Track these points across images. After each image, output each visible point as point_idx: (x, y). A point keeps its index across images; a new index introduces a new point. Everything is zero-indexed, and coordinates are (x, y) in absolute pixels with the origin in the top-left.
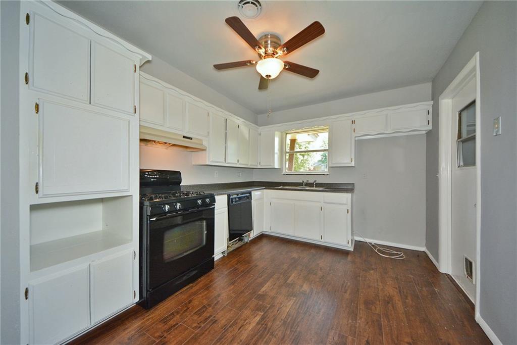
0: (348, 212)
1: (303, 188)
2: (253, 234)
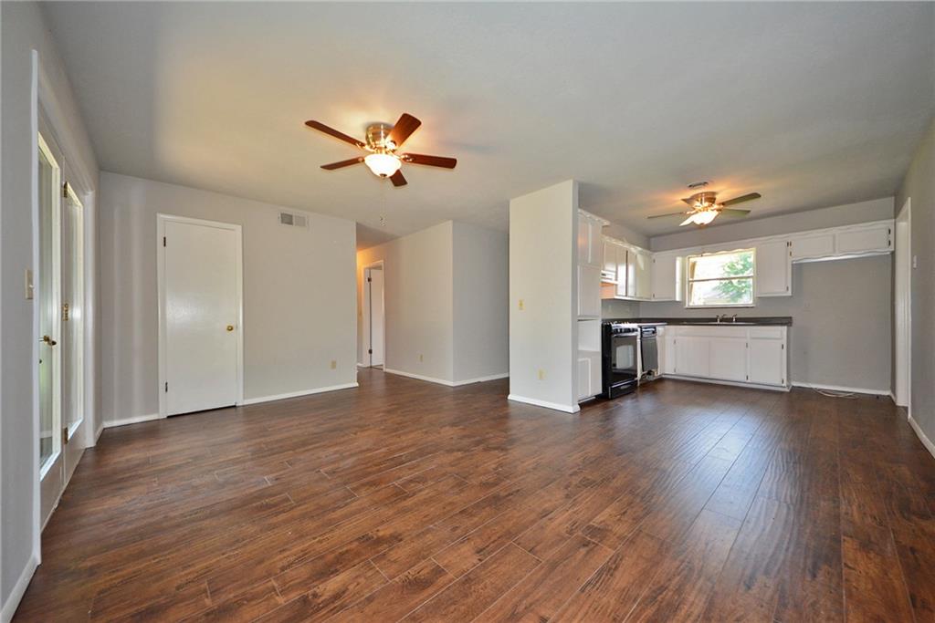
0: (783, 348)
1: (718, 322)
2: (658, 373)
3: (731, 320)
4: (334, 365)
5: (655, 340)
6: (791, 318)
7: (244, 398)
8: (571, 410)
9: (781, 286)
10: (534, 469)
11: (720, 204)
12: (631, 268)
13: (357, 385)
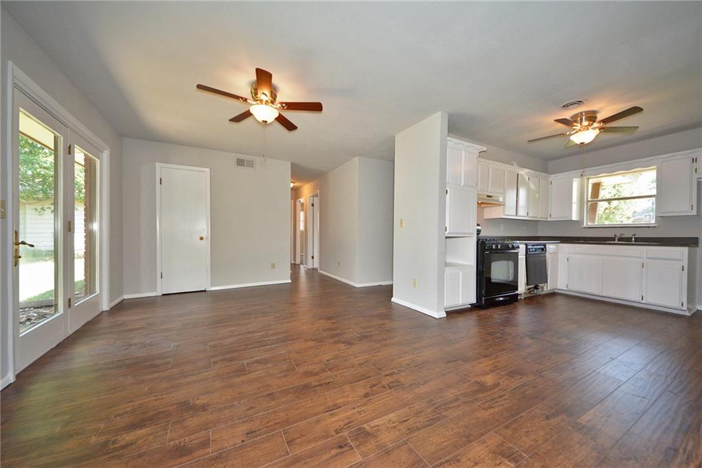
0: (683, 270)
1: (616, 242)
2: (547, 288)
3: (629, 239)
4: (273, 266)
5: (545, 256)
6: (697, 238)
7: (212, 286)
8: (436, 315)
9: (684, 205)
10: (360, 365)
11: (600, 122)
12: (522, 193)
13: (290, 281)
